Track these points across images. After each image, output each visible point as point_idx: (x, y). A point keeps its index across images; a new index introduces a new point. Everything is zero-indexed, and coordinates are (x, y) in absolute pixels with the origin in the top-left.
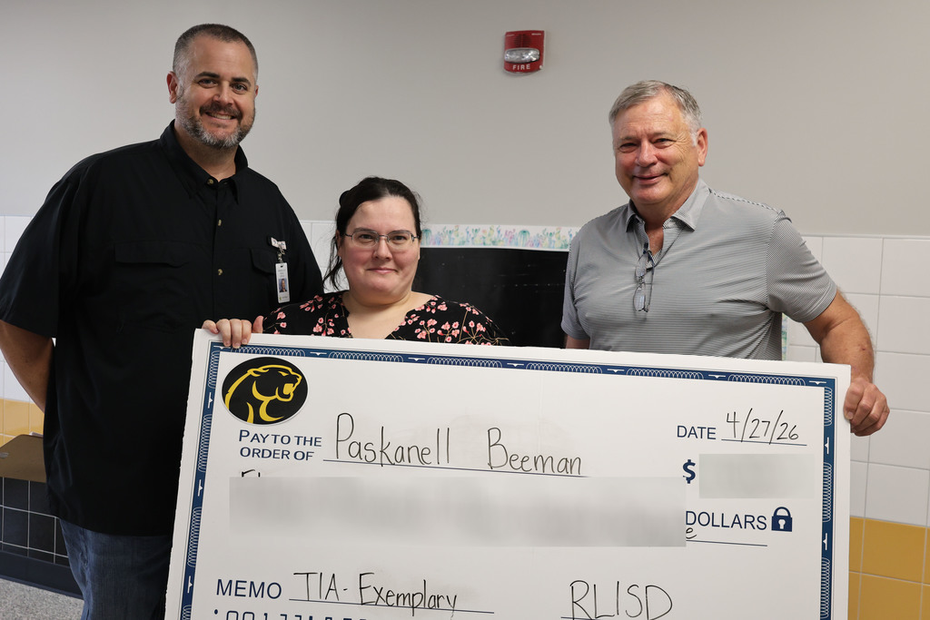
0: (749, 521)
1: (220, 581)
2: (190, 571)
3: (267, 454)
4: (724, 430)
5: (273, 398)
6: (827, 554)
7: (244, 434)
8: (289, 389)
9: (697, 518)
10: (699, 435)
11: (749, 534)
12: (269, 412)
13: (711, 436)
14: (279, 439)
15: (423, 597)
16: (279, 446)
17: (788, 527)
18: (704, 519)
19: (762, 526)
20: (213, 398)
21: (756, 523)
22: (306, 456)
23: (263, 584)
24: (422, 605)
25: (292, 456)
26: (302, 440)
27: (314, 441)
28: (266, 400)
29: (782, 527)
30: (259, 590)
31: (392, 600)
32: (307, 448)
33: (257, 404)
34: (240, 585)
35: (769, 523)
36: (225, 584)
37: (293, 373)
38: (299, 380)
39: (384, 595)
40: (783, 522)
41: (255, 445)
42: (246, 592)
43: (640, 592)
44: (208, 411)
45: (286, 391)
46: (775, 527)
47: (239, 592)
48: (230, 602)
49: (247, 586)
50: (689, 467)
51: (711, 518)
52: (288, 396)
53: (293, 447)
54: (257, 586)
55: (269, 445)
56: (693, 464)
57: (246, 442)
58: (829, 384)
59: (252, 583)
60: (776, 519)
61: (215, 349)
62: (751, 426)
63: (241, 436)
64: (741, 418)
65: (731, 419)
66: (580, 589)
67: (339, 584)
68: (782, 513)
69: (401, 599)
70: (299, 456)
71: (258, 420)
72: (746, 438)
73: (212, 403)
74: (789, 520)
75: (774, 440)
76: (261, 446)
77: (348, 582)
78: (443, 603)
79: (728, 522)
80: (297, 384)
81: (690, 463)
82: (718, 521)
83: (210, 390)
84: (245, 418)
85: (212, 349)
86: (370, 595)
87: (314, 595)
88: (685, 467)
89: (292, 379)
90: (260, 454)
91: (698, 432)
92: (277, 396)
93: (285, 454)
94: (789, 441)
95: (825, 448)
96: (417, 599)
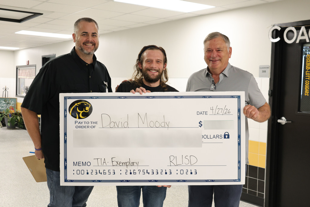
0: (218, 136)
1: (74, 162)
2: (65, 160)
3: (83, 127)
4: (210, 112)
5: (83, 111)
6: (239, 144)
7: (76, 122)
8: (87, 108)
9: (203, 137)
10: (203, 114)
11: (218, 140)
12: (83, 115)
13: (206, 114)
14: (86, 123)
15: (129, 163)
16: (86, 125)
17: (228, 137)
18: (205, 137)
19: (221, 138)
20: (66, 112)
21: (219, 137)
22: (94, 127)
23: (86, 162)
24: (129, 165)
25: (90, 127)
26: (92, 123)
27: (96, 123)
28: (81, 112)
29: (227, 137)
30: (85, 164)
31: (121, 164)
32: (94, 125)
33: (79, 113)
34: (79, 163)
35: (223, 136)
36: (75, 163)
37: (88, 104)
38: (90, 106)
39: (119, 163)
40: (227, 136)
41: (79, 125)
42: (81, 165)
43: (188, 158)
44: (65, 116)
45: (86, 109)
46: (225, 137)
47: (79, 165)
48: (77, 168)
49: (81, 163)
50: (201, 123)
51: (207, 136)
52: (87, 111)
53: (90, 125)
54: (84, 163)
55: (83, 124)
56: (202, 122)
57: (77, 124)
58: (239, 97)
59: (83, 162)
60: (225, 135)
61: (65, 98)
62: (217, 110)
63: (75, 123)
64: (214, 108)
65: (212, 109)
66: (172, 158)
67: (106, 161)
68: (227, 134)
69: (123, 164)
70: (92, 127)
71: (80, 118)
72: (216, 114)
73: (66, 114)
74: (228, 135)
75: (224, 114)
76: (81, 125)
77: (108, 160)
78: (135, 164)
79: (212, 137)
80: (89, 107)
81: (201, 122)
82: (209, 137)
83: (65, 110)
84: (76, 117)
85: (65, 99)
86: (115, 163)
87: (100, 164)
88: (199, 123)
89: (88, 106)
90: (81, 127)
91: (203, 113)
92: (84, 111)
93: (88, 127)
94: (228, 114)
95: (238, 115)
96: (128, 163)
